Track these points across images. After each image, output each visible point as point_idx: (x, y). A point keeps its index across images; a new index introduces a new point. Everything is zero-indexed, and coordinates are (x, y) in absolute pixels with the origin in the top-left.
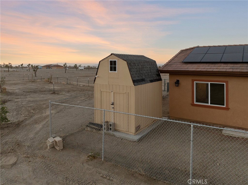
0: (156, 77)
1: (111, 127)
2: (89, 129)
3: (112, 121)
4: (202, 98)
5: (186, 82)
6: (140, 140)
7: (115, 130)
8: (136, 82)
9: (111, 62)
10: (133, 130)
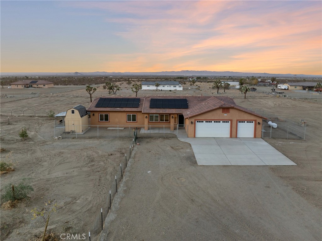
0: (86, 114)
1: (73, 132)
2: (64, 134)
3: (73, 130)
4: (102, 119)
5: (96, 114)
6: (84, 134)
7: (75, 133)
8: (81, 117)
9: (72, 111)
10: (81, 131)
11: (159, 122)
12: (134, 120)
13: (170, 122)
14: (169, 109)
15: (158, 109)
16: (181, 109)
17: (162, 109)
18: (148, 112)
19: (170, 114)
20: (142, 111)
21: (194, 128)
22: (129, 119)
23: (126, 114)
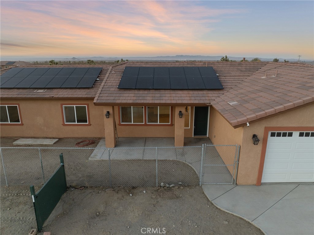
11: (146, 125)
12: (82, 119)
13: (172, 125)
14: (172, 92)
15: (141, 92)
16: (205, 92)
17: (152, 91)
18: (111, 100)
19: (173, 106)
20: (96, 99)
21: (260, 155)
22: (70, 119)
23: (62, 105)
